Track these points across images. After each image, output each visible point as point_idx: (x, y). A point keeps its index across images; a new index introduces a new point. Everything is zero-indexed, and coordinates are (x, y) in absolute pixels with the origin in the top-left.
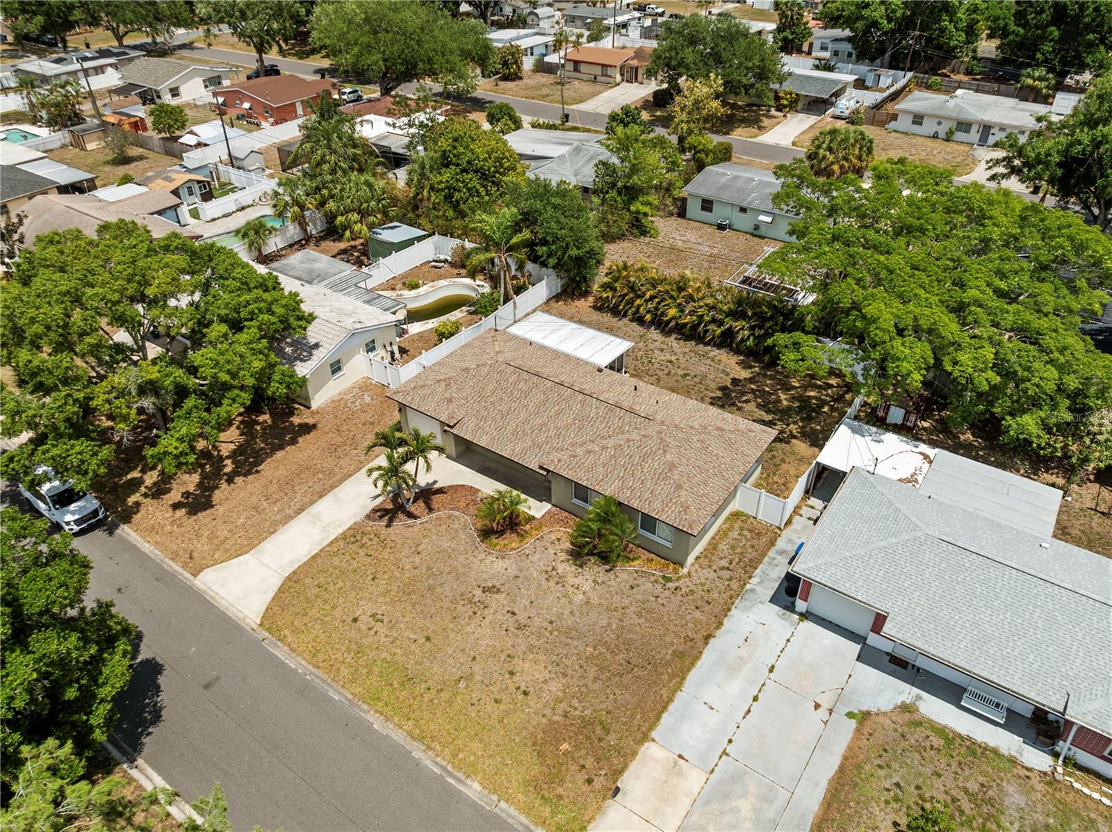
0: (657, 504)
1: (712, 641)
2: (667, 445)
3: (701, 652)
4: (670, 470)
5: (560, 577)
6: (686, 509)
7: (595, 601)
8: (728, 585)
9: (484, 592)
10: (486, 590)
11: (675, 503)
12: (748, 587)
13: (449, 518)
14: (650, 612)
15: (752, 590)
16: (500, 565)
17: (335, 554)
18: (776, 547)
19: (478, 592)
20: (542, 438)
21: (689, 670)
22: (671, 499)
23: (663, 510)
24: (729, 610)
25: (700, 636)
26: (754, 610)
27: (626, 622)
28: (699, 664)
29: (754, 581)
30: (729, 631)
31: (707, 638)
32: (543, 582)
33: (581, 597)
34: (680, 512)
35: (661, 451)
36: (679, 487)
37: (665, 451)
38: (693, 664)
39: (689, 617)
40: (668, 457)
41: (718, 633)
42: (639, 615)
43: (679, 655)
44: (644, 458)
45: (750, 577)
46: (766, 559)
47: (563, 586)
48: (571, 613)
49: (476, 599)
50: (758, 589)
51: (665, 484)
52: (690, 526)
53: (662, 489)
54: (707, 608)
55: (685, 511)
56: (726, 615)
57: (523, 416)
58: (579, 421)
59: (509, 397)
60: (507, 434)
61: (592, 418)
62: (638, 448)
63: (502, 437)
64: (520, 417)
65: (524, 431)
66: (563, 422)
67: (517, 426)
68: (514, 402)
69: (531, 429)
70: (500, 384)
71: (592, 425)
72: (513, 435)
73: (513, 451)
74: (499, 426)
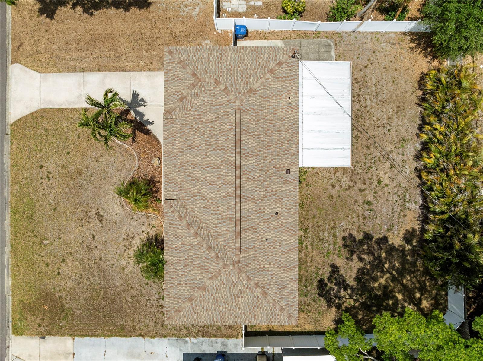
0: (173, 292)
1: (141, 338)
2: (217, 277)
3: (131, 336)
4: (199, 288)
5: (130, 245)
6: (178, 311)
7: (127, 271)
8: (181, 330)
9: (96, 214)
10: (98, 215)
11: (178, 302)
12: (187, 339)
13: (130, 156)
14: (138, 301)
15: (186, 342)
16: (117, 209)
17: (68, 118)
18: (227, 340)
19: (94, 212)
21: (117, 336)
22: (180, 298)
23: (171, 297)
24: (165, 337)
25: (140, 331)
26: (174, 349)
27: (123, 294)
28: (124, 338)
29: (194, 340)
30: (151, 343)
31: (141, 335)
32: (121, 239)
33: (125, 263)
34: (174, 308)
35: (210, 275)
36: (191, 300)
37: (211, 278)
38: (122, 336)
39: (147, 321)
40: (208, 283)
41: (147, 339)
42: (132, 298)
43: (122, 328)
44: (201, 267)
45: (194, 337)
46: (213, 339)
47: (125, 250)
48: (113, 265)
49: (89, 214)
50: (189, 344)
51: (188, 290)
52: (169, 318)
53: (184, 290)
54: (159, 327)
55: (176, 311)
56: (161, 337)
57: (198, 160)
58: (212, 203)
59: (208, 137)
60: (179, 159)
61: (218, 210)
62: (206, 258)
63: (175, 158)
64: (196, 158)
65: (186, 169)
66: (206, 192)
67: (188, 162)
68: (206, 144)
69: (190, 173)
70: (216, 121)
71: (212, 214)
72: (181, 164)
73: (170, 173)
74: (183, 149)
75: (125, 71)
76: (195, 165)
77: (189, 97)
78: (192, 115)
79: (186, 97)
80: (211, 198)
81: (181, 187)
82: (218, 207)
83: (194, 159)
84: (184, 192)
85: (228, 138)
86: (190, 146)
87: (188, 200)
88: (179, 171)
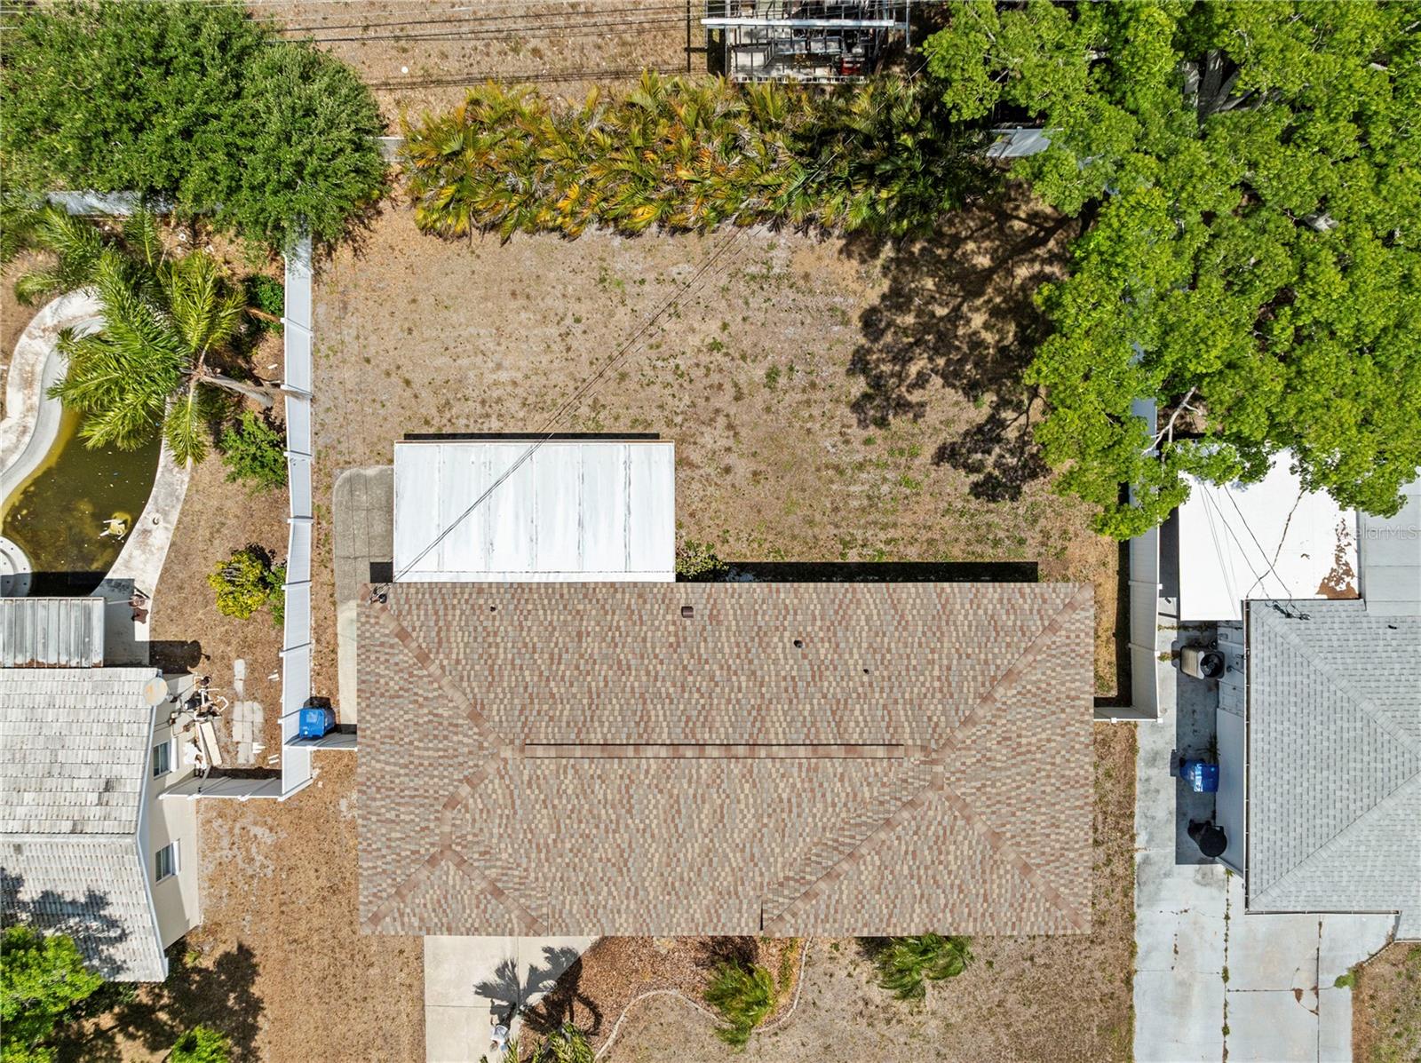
0: (1005, 914)
1: (1136, 979)
2: (966, 805)
3: (1131, 1007)
4: (995, 848)
5: (885, 1009)
6: (1056, 899)
7: (956, 1018)
8: (1112, 874)
11: (1032, 900)
12: (1138, 857)
13: (647, 1008)
14: (1036, 987)
15: (1146, 860)
16: (789, 1043)
18: (1141, 753)
20: (726, 879)
21: (1130, 1042)
22: (1023, 896)
23: (1020, 920)
24: (1133, 916)
25: (1117, 983)
26: (1164, 894)
27: (1018, 1026)
28: (1137, 1024)
29: (1140, 841)
30: (1148, 952)
31: (1128, 982)
32: (869, 1032)
33: (934, 1023)
34: (1048, 910)
35: (960, 823)
36: (1026, 869)
37: (968, 819)
38: (1130, 1031)
39: (1088, 963)
40: (980, 827)
41: (1136, 964)
42: (1027, 1003)
43: (1108, 1029)
44: (939, 843)
45: (1132, 838)
46: (1138, 787)
47: (899, 1022)
48: (938, 1054)
50: (1152, 852)
51: (1000, 877)
52: (1075, 923)
53: (1000, 886)
54: (1104, 932)
55: (1056, 905)
56: (1133, 928)
57: (656, 850)
58: (770, 816)
59: (597, 827)
60: (656, 897)
61: (789, 800)
62: (916, 833)
63: (651, 906)
64: (653, 856)
65: (682, 879)
66: (741, 831)
67: (662, 875)
68: (614, 832)
69: (691, 869)
70: (554, 807)
71: (799, 816)
72: (669, 894)
73: (693, 920)
74: (629, 889)
75: (422, 1022)
76: (671, 859)
77: (492, 873)
78: (539, 865)
79: (493, 882)
80: (758, 818)
81: (729, 893)
82: (781, 801)
83: (656, 860)
84: (743, 884)
85: (599, 777)
86: (620, 870)
87: (762, 874)
88: (686, 898)
